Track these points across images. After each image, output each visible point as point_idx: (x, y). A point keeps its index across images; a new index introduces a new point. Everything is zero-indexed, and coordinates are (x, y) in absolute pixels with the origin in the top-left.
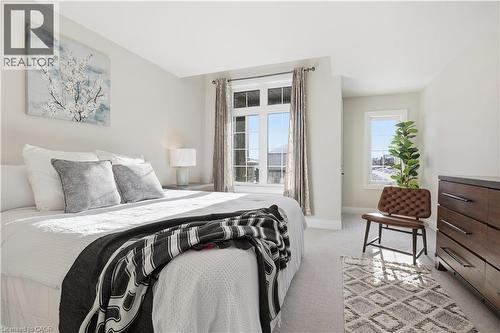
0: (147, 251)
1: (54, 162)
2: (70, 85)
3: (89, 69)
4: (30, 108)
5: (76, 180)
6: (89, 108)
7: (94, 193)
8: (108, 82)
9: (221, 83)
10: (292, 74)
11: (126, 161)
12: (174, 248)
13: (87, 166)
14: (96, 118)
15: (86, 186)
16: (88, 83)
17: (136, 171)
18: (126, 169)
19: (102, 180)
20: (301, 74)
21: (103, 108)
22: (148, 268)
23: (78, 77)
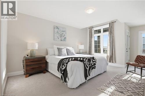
0: (67, 60)
1: (57, 48)
2: (60, 35)
3: (63, 31)
4: (55, 40)
5: (60, 51)
6: (63, 38)
7: (63, 53)
8: (66, 33)
9: (91, 28)
10: (109, 24)
11: (68, 48)
12: (70, 60)
13: (62, 49)
14: (64, 40)
15: (62, 52)
16: (63, 34)
17: (70, 50)
18: (68, 49)
19: (64, 51)
20: (112, 24)
21: (65, 38)
22: (67, 62)
23: (61, 33)
